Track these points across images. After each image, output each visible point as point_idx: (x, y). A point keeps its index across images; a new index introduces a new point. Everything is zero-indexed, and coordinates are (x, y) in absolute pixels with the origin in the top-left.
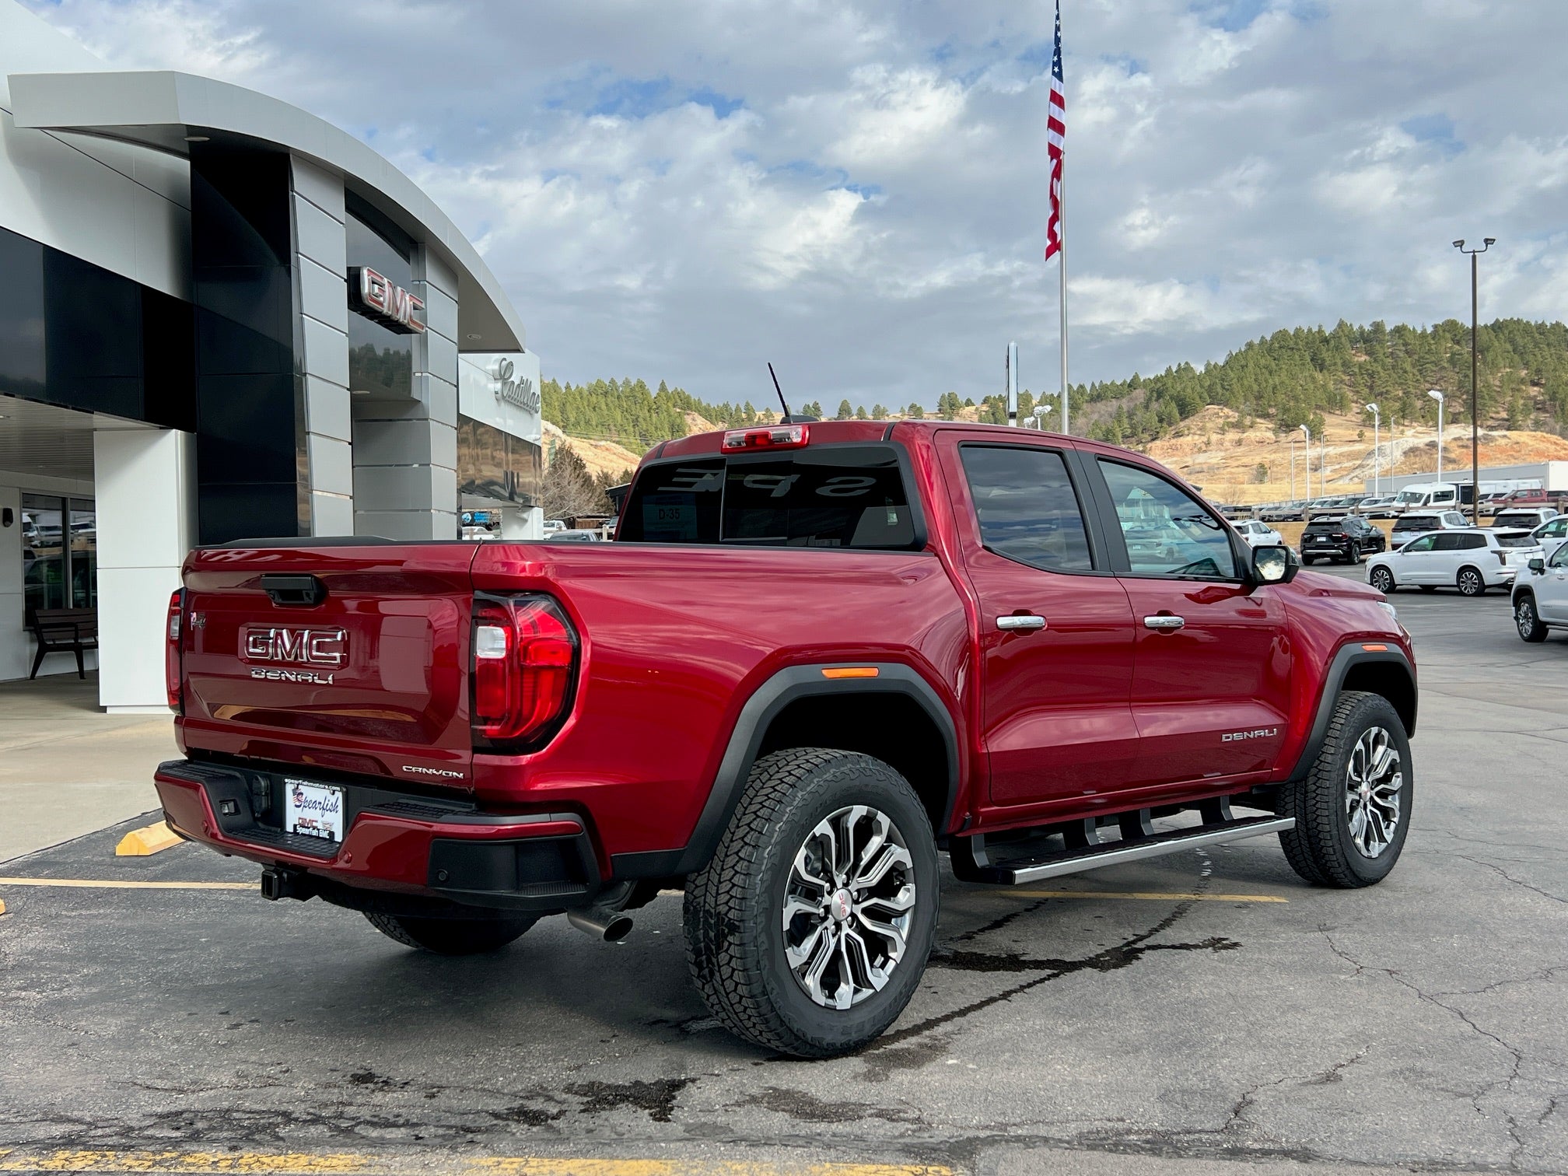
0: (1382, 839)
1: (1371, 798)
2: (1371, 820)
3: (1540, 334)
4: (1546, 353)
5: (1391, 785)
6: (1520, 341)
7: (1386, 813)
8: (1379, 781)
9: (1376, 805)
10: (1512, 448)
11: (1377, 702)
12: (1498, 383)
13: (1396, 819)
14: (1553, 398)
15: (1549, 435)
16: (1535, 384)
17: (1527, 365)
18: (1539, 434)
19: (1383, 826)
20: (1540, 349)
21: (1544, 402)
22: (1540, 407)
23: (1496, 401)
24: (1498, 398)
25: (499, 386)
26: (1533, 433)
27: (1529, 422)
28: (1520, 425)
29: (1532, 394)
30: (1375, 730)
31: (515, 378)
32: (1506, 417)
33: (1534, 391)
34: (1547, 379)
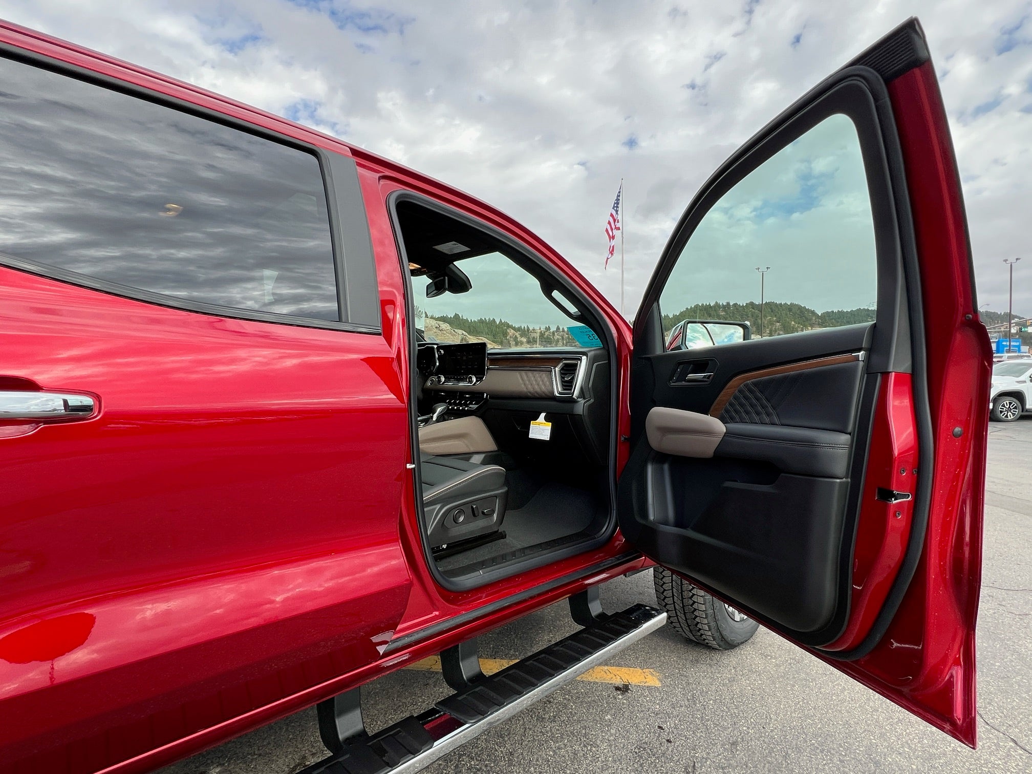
17: (776, 316)
20: (780, 311)
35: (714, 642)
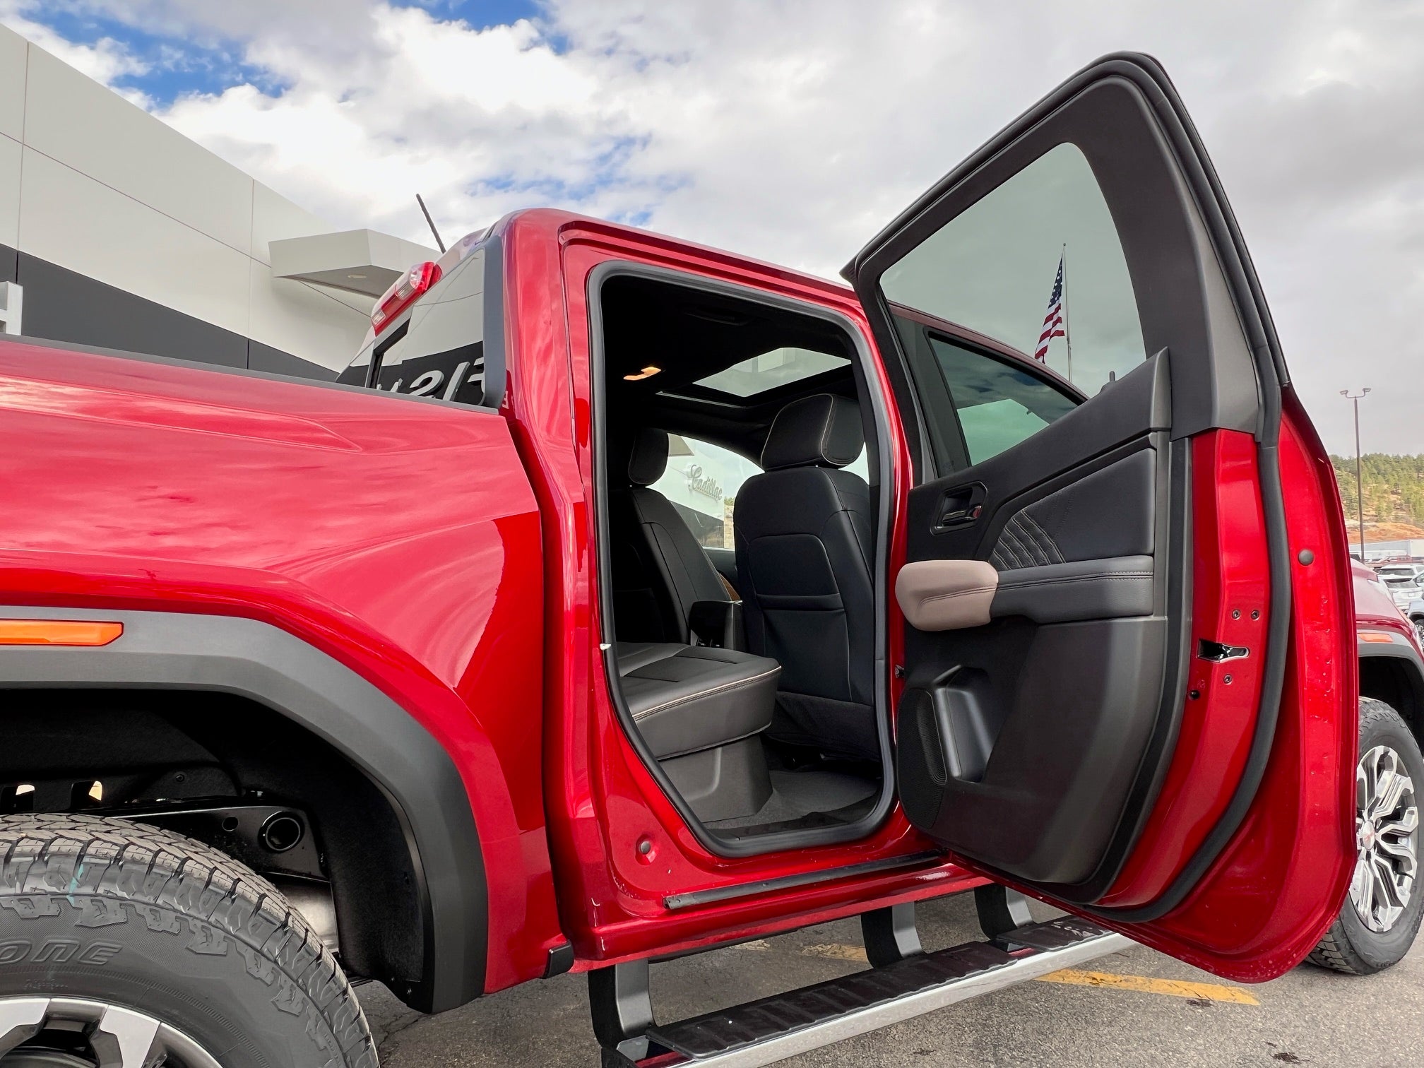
0: (1395, 901)
1: (1376, 844)
2: (1378, 876)
3: (1396, 462)
4: (1401, 474)
5: (1401, 824)
6: (1382, 467)
7: (1396, 862)
8: (1387, 820)
9: (1382, 852)
10: (1380, 533)
11: (1381, 711)
12: (1367, 493)
13: (1412, 873)
14: (1408, 502)
15: (1406, 525)
16: (1393, 493)
17: (1387, 481)
18: (1399, 524)
19: (1395, 882)
20: (1397, 471)
21: (1401, 505)
22: (1399, 508)
23: (1367, 504)
24: (1368, 502)
25: (690, 482)
26: (1395, 524)
27: (1391, 517)
28: (1385, 519)
29: (1393, 499)
30: (1379, 750)
31: (703, 478)
32: (1375, 514)
33: (1393, 497)
34: (1403, 490)
35: (1348, 967)
